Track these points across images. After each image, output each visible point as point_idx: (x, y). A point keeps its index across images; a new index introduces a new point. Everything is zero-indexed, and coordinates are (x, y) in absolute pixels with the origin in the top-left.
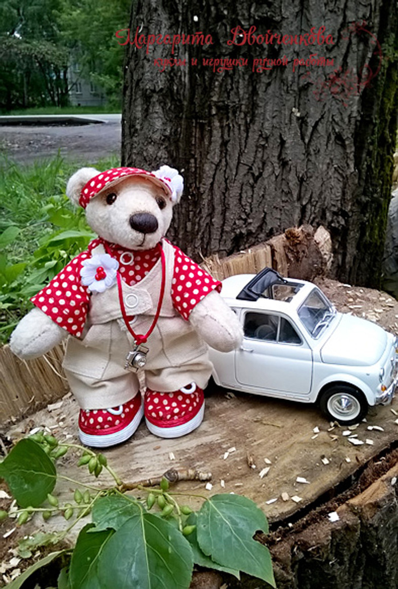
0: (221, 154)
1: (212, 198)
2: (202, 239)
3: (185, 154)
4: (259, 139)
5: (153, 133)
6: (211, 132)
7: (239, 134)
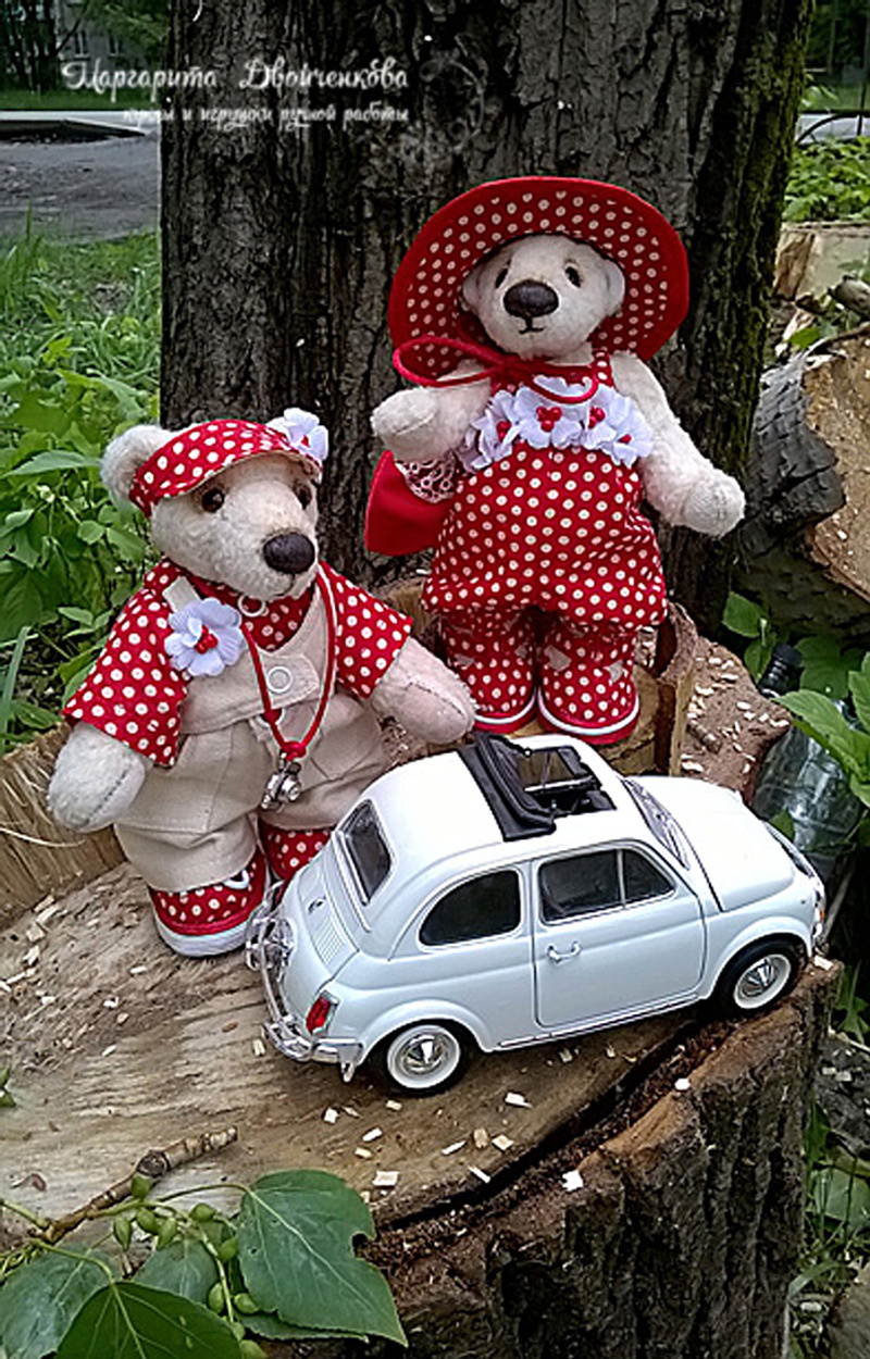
2: (346, 495)
3: (306, 307)
5: (231, 257)
6: (362, 258)
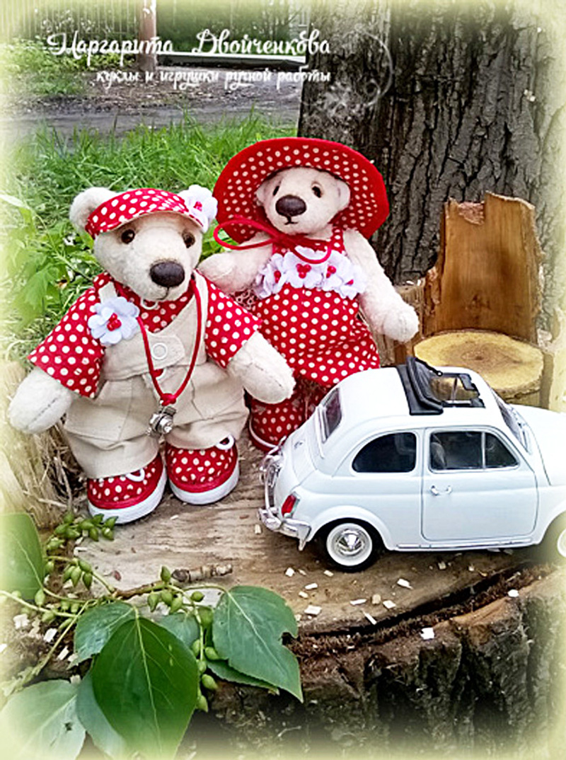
0: (424, 145)
1: (408, 202)
2: (390, 253)
3: (377, 141)
4: (475, 128)
6: (412, 114)
7: (450, 119)
